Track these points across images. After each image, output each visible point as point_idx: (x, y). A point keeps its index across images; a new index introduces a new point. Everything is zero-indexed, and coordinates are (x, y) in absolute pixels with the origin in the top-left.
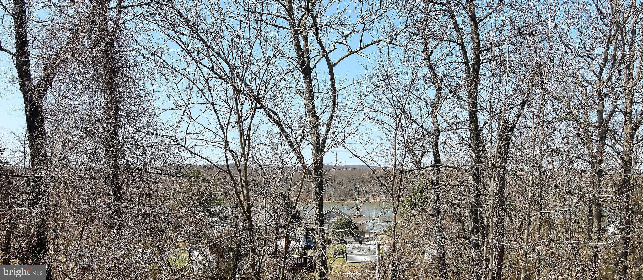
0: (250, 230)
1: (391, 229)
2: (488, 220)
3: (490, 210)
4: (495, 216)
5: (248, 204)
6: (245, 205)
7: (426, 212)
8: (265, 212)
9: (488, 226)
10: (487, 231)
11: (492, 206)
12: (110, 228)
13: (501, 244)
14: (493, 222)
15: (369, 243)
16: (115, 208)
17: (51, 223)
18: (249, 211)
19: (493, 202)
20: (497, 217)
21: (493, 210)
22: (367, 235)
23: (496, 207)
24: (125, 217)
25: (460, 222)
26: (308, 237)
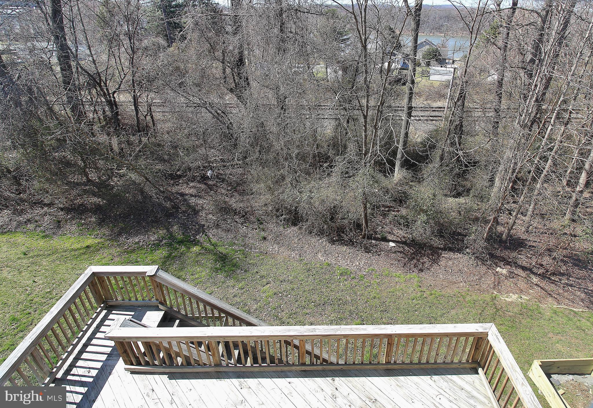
0: (365, 57)
1: (466, 57)
2: (545, 55)
3: (549, 47)
4: (552, 51)
5: (365, 38)
6: (363, 38)
7: (496, 45)
8: (377, 43)
9: (543, 60)
10: (542, 64)
11: (551, 44)
12: (279, 51)
13: (550, 75)
14: (548, 57)
15: (448, 66)
16: (281, 38)
17: (246, 46)
18: (365, 43)
19: (553, 41)
20: (553, 52)
21: (551, 47)
22: (447, 61)
23: (555, 44)
24: (287, 44)
25: (522, 55)
26: (404, 63)
